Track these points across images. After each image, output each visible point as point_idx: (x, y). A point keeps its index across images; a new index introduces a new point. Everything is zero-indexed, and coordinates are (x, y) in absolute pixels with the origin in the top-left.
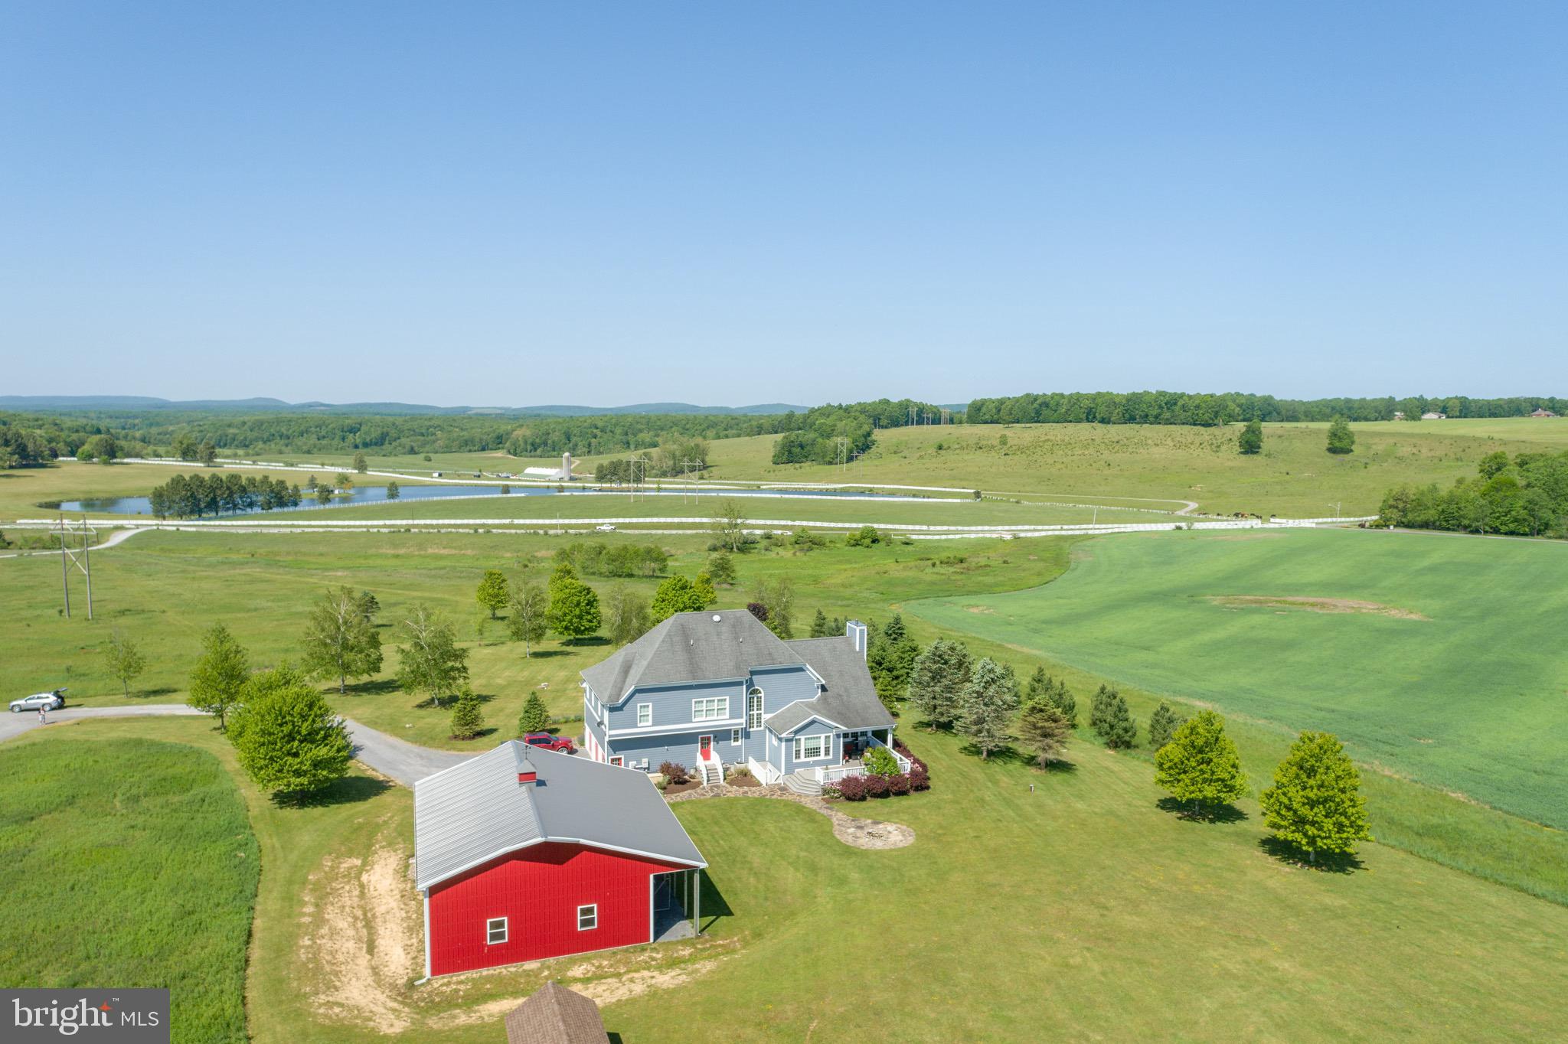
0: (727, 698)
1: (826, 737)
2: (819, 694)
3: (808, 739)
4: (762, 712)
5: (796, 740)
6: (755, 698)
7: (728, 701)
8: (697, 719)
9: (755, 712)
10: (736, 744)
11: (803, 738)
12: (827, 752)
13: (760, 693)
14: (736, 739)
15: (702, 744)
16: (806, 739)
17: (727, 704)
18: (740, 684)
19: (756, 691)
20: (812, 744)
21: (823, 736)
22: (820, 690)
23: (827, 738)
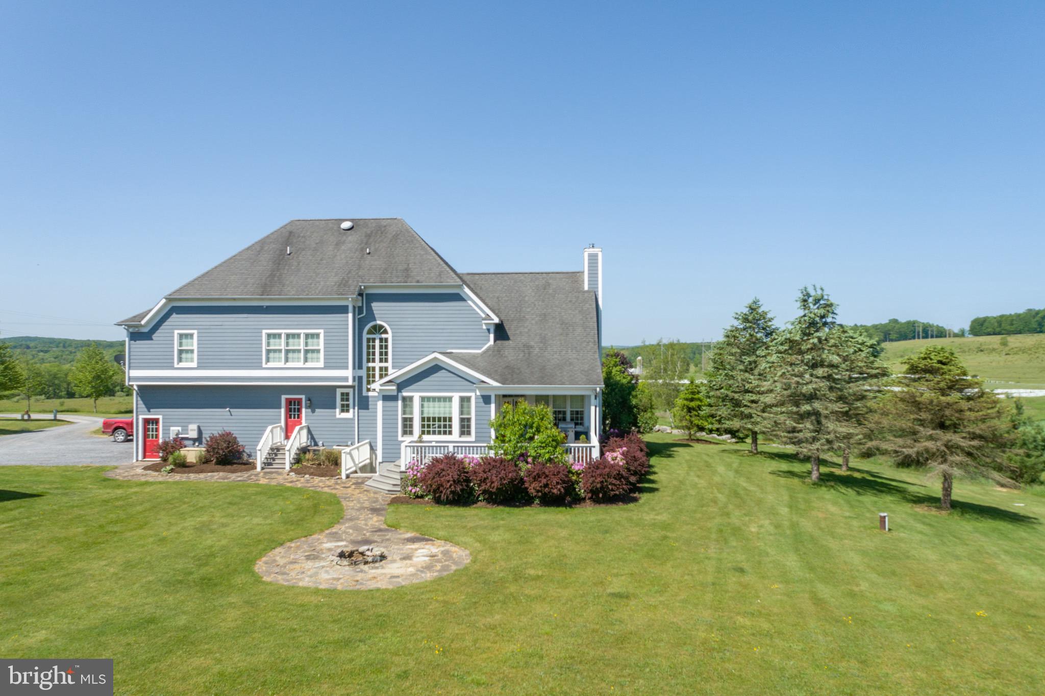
0: (321, 332)
1: (463, 399)
2: (492, 342)
3: (429, 399)
4: (389, 364)
5: (404, 399)
6: (377, 343)
7: (322, 336)
8: (270, 365)
9: (377, 365)
10: (345, 415)
11: (417, 396)
12: (465, 429)
13: (386, 332)
14: (345, 409)
15: (289, 411)
16: (423, 399)
17: (321, 344)
18: (343, 310)
19: (378, 329)
20: (434, 410)
21: (456, 397)
22: (492, 336)
23: (464, 401)
